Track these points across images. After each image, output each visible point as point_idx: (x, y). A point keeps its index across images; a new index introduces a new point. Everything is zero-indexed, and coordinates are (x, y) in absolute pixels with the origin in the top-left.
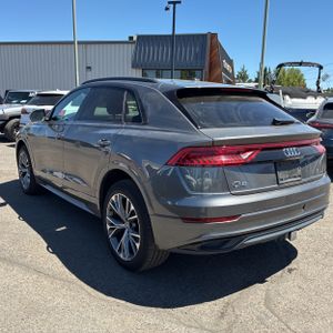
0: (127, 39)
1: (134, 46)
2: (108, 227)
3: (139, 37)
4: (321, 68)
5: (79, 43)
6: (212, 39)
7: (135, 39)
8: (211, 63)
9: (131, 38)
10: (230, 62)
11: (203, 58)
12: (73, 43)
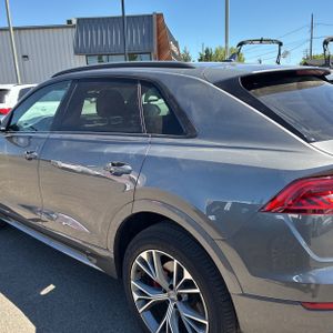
0: (66, 24)
1: (74, 30)
2: (136, 297)
3: (78, 20)
4: (281, 44)
5: (15, 29)
6: (158, 19)
7: (74, 22)
8: (159, 46)
9: (69, 22)
10: (176, 44)
11: (151, 40)
12: (7, 29)
